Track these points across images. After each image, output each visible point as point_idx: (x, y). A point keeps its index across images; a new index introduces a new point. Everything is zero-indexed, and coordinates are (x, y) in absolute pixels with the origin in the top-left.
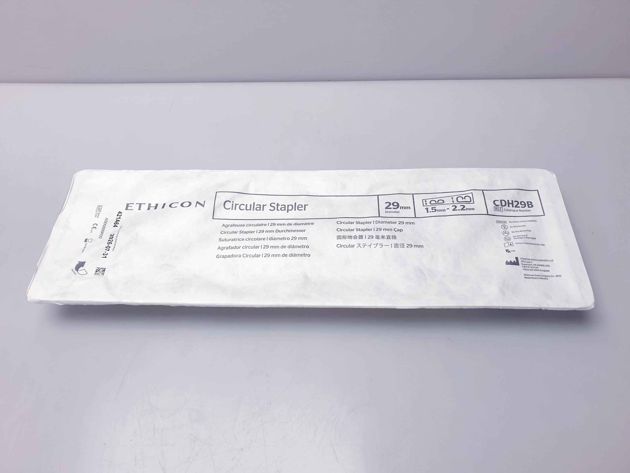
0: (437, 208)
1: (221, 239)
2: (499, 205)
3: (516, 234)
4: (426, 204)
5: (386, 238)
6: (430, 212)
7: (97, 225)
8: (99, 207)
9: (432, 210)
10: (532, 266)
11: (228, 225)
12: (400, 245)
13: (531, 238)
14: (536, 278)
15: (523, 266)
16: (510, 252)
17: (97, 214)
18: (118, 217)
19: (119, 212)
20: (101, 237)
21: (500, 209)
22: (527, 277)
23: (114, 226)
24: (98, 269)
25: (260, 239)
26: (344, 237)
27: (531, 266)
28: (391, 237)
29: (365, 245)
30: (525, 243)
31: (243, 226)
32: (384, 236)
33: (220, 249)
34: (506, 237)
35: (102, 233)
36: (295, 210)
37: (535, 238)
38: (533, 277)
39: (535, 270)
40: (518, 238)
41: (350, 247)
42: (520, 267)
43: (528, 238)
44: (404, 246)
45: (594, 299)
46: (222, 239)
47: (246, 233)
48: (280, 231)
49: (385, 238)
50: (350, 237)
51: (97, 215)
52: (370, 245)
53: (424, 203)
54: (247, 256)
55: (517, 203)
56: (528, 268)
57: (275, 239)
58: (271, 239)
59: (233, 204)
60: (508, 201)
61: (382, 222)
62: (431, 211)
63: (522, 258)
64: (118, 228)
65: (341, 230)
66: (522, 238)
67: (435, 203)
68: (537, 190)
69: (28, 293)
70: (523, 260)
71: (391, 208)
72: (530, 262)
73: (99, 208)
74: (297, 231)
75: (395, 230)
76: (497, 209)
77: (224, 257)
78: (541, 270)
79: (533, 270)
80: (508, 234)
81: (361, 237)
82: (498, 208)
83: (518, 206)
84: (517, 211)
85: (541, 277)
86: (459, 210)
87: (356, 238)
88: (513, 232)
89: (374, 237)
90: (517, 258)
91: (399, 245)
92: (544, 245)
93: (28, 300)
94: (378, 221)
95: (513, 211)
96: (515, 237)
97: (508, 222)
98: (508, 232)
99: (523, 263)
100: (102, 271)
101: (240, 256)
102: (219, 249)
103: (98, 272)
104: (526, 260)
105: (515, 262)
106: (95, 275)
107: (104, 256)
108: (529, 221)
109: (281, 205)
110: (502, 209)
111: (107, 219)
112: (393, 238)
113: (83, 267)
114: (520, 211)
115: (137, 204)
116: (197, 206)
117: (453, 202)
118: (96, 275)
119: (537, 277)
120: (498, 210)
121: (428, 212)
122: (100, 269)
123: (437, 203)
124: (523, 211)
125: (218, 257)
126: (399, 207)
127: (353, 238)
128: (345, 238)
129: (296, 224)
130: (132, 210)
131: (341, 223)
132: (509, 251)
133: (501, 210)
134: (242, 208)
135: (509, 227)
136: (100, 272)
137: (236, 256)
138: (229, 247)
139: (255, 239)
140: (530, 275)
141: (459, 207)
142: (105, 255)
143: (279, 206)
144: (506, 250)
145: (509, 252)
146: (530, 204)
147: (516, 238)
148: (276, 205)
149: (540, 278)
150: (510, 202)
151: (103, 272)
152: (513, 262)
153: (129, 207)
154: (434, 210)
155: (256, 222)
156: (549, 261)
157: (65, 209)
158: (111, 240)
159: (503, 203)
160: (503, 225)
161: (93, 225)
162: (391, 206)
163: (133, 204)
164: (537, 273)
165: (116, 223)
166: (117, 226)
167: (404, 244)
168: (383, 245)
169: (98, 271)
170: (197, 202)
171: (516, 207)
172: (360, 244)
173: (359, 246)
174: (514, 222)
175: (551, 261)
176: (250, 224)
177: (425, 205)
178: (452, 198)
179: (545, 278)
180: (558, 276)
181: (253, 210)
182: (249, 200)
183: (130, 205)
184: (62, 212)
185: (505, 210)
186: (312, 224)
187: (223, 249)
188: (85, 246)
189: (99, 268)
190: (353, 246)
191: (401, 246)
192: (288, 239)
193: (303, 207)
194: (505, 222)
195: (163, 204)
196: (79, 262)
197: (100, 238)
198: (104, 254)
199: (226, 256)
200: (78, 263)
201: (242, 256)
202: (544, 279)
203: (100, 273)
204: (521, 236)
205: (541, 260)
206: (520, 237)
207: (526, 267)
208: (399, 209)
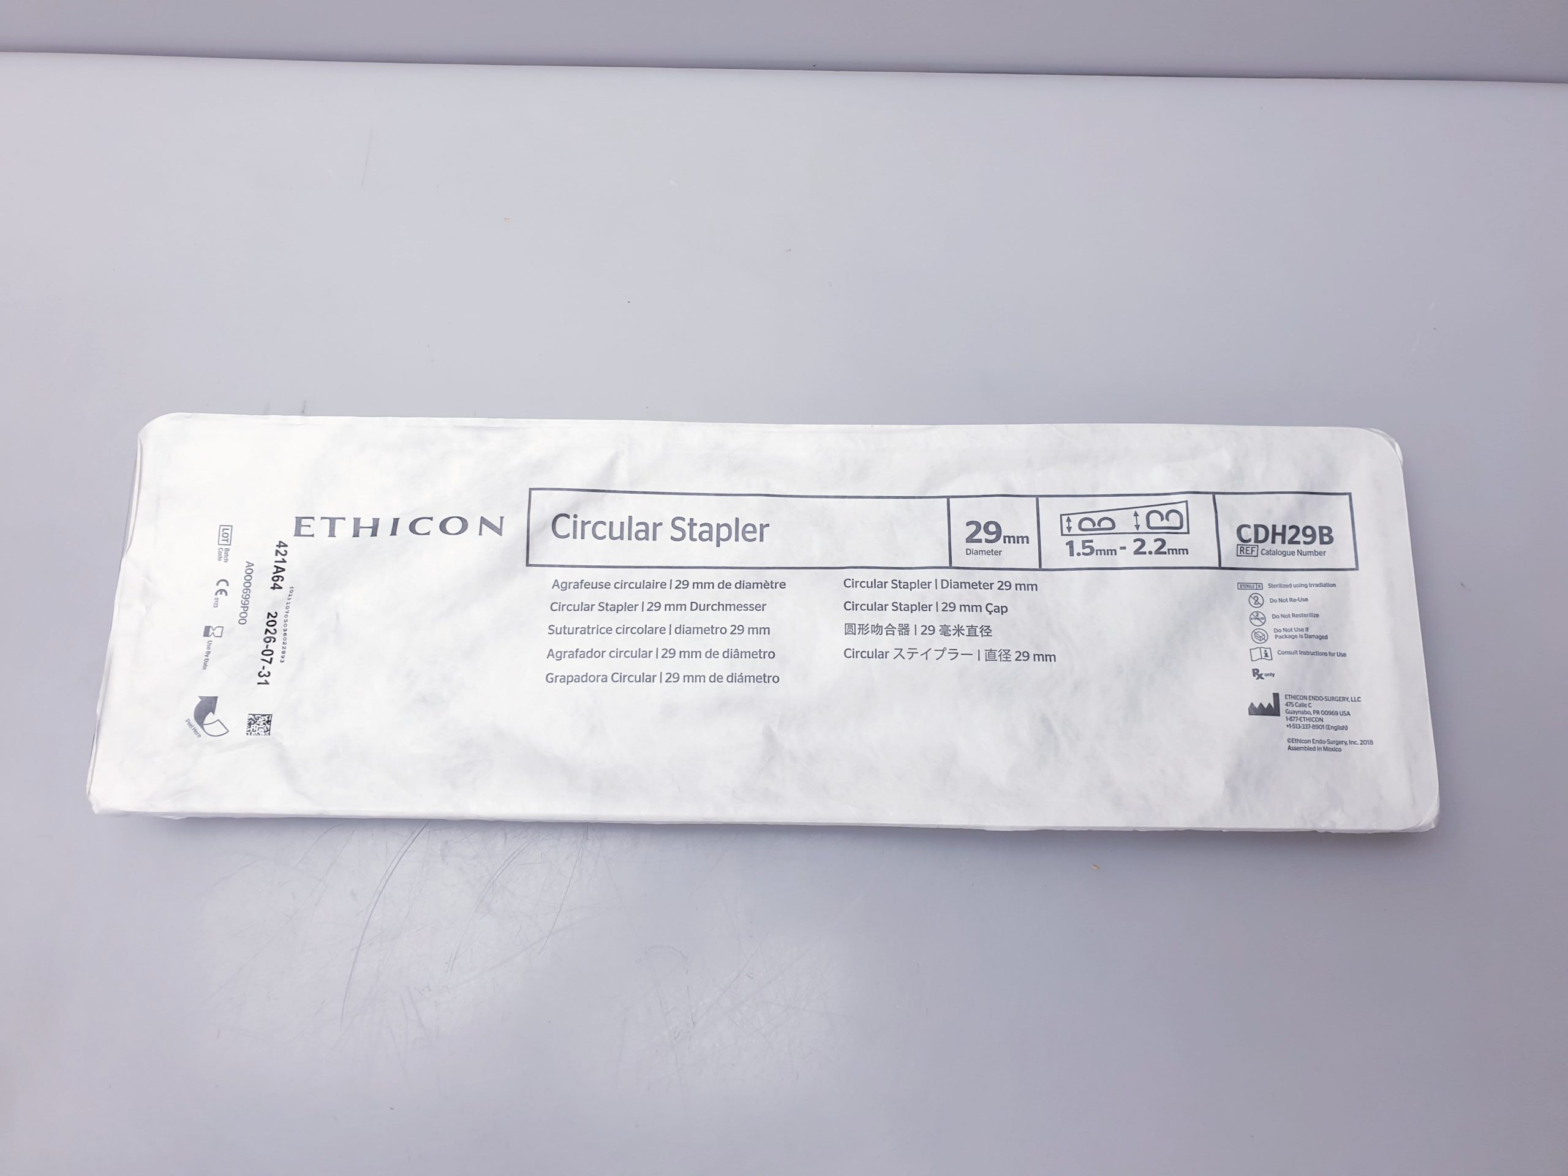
0: (1096, 545)
1: (554, 628)
2: (1250, 540)
3: (1282, 624)
4: (1069, 528)
5: (966, 632)
6: (1079, 554)
7: (228, 585)
8: (225, 531)
9: (1083, 548)
10: (1310, 716)
11: (566, 583)
12: (1000, 655)
13: (1317, 637)
14: (1313, 749)
15: (1289, 716)
16: (1262, 678)
17: (221, 550)
18: (280, 558)
19: (280, 542)
20: (243, 620)
21: (1252, 551)
22: (1294, 746)
23: (273, 588)
24: (253, 717)
25: (652, 631)
26: (863, 629)
27: (1308, 716)
28: (978, 630)
29: (913, 653)
30: (1301, 653)
31: (607, 586)
32: (962, 627)
33: (554, 657)
34: (1256, 631)
35: (245, 607)
36: (737, 540)
37: (1326, 637)
38: (1307, 745)
39: (1314, 727)
40: (1286, 637)
41: (876, 658)
42: (1281, 721)
43: (1310, 637)
44: (1008, 656)
45: (1438, 807)
46: (557, 628)
47: (615, 608)
48: (702, 608)
49: (963, 635)
50: (877, 629)
51: (224, 555)
52: (926, 652)
53: (1065, 524)
54: (623, 678)
55: (1294, 531)
56: (1298, 722)
57: (690, 631)
58: (681, 630)
59: (575, 522)
60: (1274, 527)
61: (958, 585)
62: (1081, 551)
63: (1289, 695)
64: (285, 591)
65: (855, 607)
66: (1296, 637)
67: (1091, 526)
68: (1350, 494)
69: (91, 792)
70: (1291, 701)
71: (980, 541)
72: (1305, 706)
73: (226, 534)
74: (743, 608)
75: (990, 608)
76: (1245, 551)
77: (566, 680)
78: (1328, 727)
79: (1311, 726)
80: (1263, 621)
81: (904, 629)
82: (1248, 549)
83: (1296, 540)
84: (1293, 553)
85: (1326, 745)
86: (1150, 553)
87: (892, 632)
88: (1274, 617)
89: (938, 628)
90: (1276, 696)
91: (997, 654)
92: (1344, 655)
93: (96, 809)
94: (947, 581)
95: (1282, 553)
96: (1278, 634)
97: (1266, 586)
98: (1263, 617)
99: (1290, 709)
100: (264, 724)
101: (606, 678)
102: (551, 657)
103: (255, 725)
104: (1296, 701)
105: (1271, 706)
106: (247, 734)
107: (262, 680)
108: (1317, 585)
109: (702, 525)
110: (1255, 549)
111: (250, 564)
112: (984, 634)
113: (214, 713)
114: (1300, 553)
115: (322, 518)
116: (483, 533)
117: (1137, 527)
118: (251, 734)
119: (1317, 745)
120: (1245, 555)
121: (1072, 554)
122: (259, 717)
123: (1097, 528)
124: (1309, 553)
125: (551, 680)
126: (1002, 538)
127: (884, 631)
128: (865, 632)
129: (740, 585)
130: (313, 536)
131: (855, 584)
132: (1259, 673)
133: (1254, 554)
134: (599, 534)
135: (1267, 601)
136: (259, 725)
137: (596, 679)
138: (577, 651)
139: (640, 631)
140: (1301, 741)
141: (1151, 545)
142: (265, 675)
143: (694, 527)
144: (1253, 670)
145: (1260, 677)
146: (1326, 535)
147: (1281, 637)
148: (688, 524)
149: (1324, 748)
150: (1279, 530)
151: (268, 726)
152: (1266, 706)
153: (302, 528)
154: (1088, 551)
155: (638, 576)
156: (1349, 699)
157: (134, 538)
158: (271, 629)
159: (1262, 533)
160: (1253, 596)
161: (217, 584)
162: (982, 535)
163: (313, 518)
164: (1317, 734)
165: (276, 579)
166: (281, 588)
167: (1009, 650)
168: (957, 653)
169: (252, 722)
170: (483, 521)
171: (1291, 542)
172: (902, 649)
173: (899, 654)
174: (1280, 586)
175: (1356, 700)
176: (623, 582)
177: (1066, 531)
178: (1136, 515)
179: (1334, 747)
180: (1365, 742)
181: (630, 538)
182: (616, 510)
183: (304, 522)
184: (129, 548)
185: (1264, 552)
186: (783, 585)
187: (560, 656)
188: (209, 648)
189: (254, 715)
190: (884, 655)
191: (1002, 657)
192: (723, 630)
193: (756, 533)
194: (1259, 586)
195: (393, 521)
196: (200, 697)
197: (241, 622)
198: (261, 674)
199: (570, 679)
200: (200, 700)
201: (609, 678)
202: (1332, 750)
203: (260, 730)
204: (1293, 630)
205: (1333, 699)
206: (1291, 634)
207: (1296, 719)
208: (999, 545)
